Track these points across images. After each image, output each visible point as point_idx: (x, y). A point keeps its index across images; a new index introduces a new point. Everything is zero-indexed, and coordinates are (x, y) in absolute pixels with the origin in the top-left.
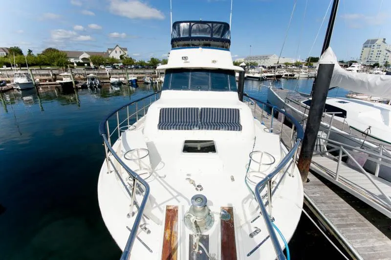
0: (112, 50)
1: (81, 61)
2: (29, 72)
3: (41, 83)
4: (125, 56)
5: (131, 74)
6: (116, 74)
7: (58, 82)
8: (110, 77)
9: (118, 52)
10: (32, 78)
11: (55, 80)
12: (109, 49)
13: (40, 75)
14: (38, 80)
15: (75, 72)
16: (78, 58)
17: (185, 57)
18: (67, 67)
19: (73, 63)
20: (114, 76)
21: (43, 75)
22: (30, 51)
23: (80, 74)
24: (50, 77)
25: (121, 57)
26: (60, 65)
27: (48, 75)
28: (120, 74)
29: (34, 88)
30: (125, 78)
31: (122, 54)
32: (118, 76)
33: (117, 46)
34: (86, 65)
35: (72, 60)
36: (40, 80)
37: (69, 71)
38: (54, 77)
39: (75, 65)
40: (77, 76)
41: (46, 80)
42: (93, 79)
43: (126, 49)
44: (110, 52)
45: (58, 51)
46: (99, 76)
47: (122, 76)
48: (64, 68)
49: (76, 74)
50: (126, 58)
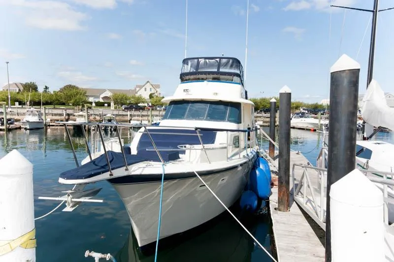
0: (141, 87)
1: (101, 101)
2: (43, 111)
3: (50, 124)
4: (156, 94)
5: (157, 116)
6: (138, 116)
7: (70, 122)
8: (131, 120)
9: (148, 89)
10: (43, 117)
11: (67, 120)
12: (138, 86)
13: (52, 115)
14: (48, 120)
15: (91, 112)
16: (98, 97)
17: (187, 90)
18: (83, 106)
19: (91, 103)
20: (136, 118)
21: (56, 115)
22: (46, 88)
23: (96, 115)
24: (63, 118)
25: (151, 96)
26: (76, 104)
27: (61, 115)
28: (143, 116)
29: (43, 128)
30: (149, 121)
31: (152, 92)
32: (140, 118)
33: (148, 82)
34: (106, 105)
35: (91, 99)
36: (51, 120)
37: (85, 111)
38: (67, 117)
39: (94, 105)
40: (92, 118)
41: (58, 121)
42: (110, 121)
43: (158, 86)
44: (137, 89)
45: (77, 88)
46: (117, 118)
47: (146, 118)
48: (80, 107)
49: (91, 115)
50: (157, 97)
